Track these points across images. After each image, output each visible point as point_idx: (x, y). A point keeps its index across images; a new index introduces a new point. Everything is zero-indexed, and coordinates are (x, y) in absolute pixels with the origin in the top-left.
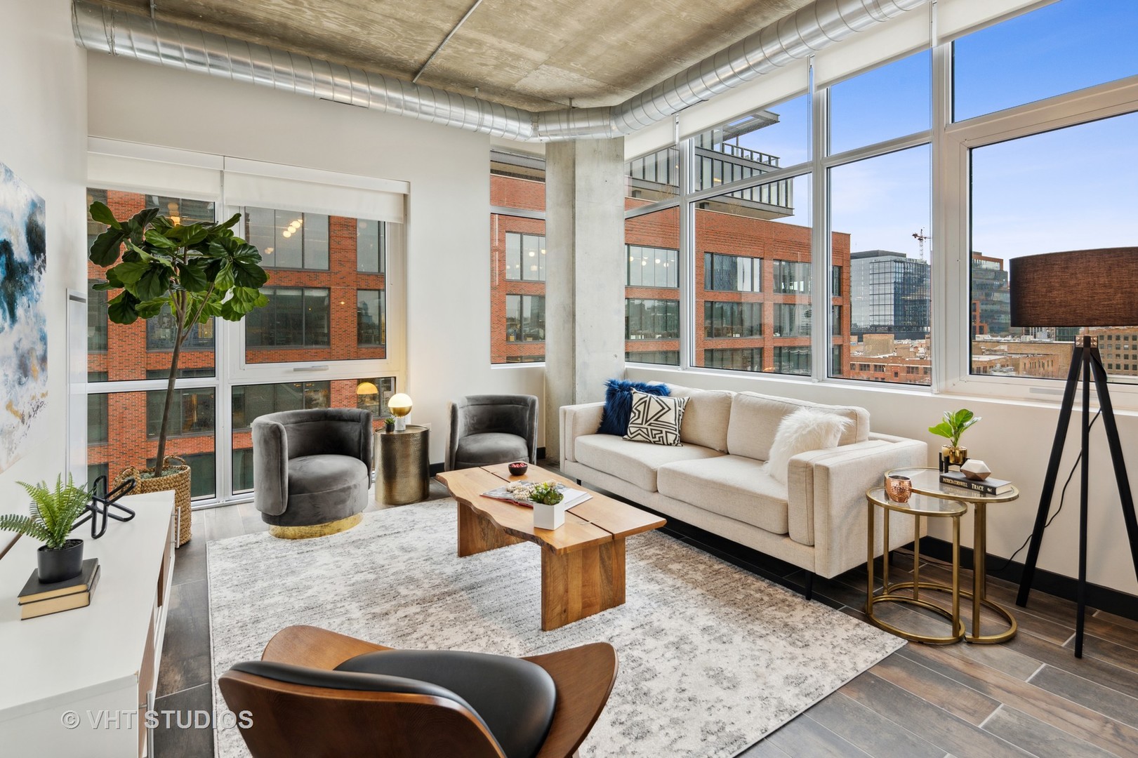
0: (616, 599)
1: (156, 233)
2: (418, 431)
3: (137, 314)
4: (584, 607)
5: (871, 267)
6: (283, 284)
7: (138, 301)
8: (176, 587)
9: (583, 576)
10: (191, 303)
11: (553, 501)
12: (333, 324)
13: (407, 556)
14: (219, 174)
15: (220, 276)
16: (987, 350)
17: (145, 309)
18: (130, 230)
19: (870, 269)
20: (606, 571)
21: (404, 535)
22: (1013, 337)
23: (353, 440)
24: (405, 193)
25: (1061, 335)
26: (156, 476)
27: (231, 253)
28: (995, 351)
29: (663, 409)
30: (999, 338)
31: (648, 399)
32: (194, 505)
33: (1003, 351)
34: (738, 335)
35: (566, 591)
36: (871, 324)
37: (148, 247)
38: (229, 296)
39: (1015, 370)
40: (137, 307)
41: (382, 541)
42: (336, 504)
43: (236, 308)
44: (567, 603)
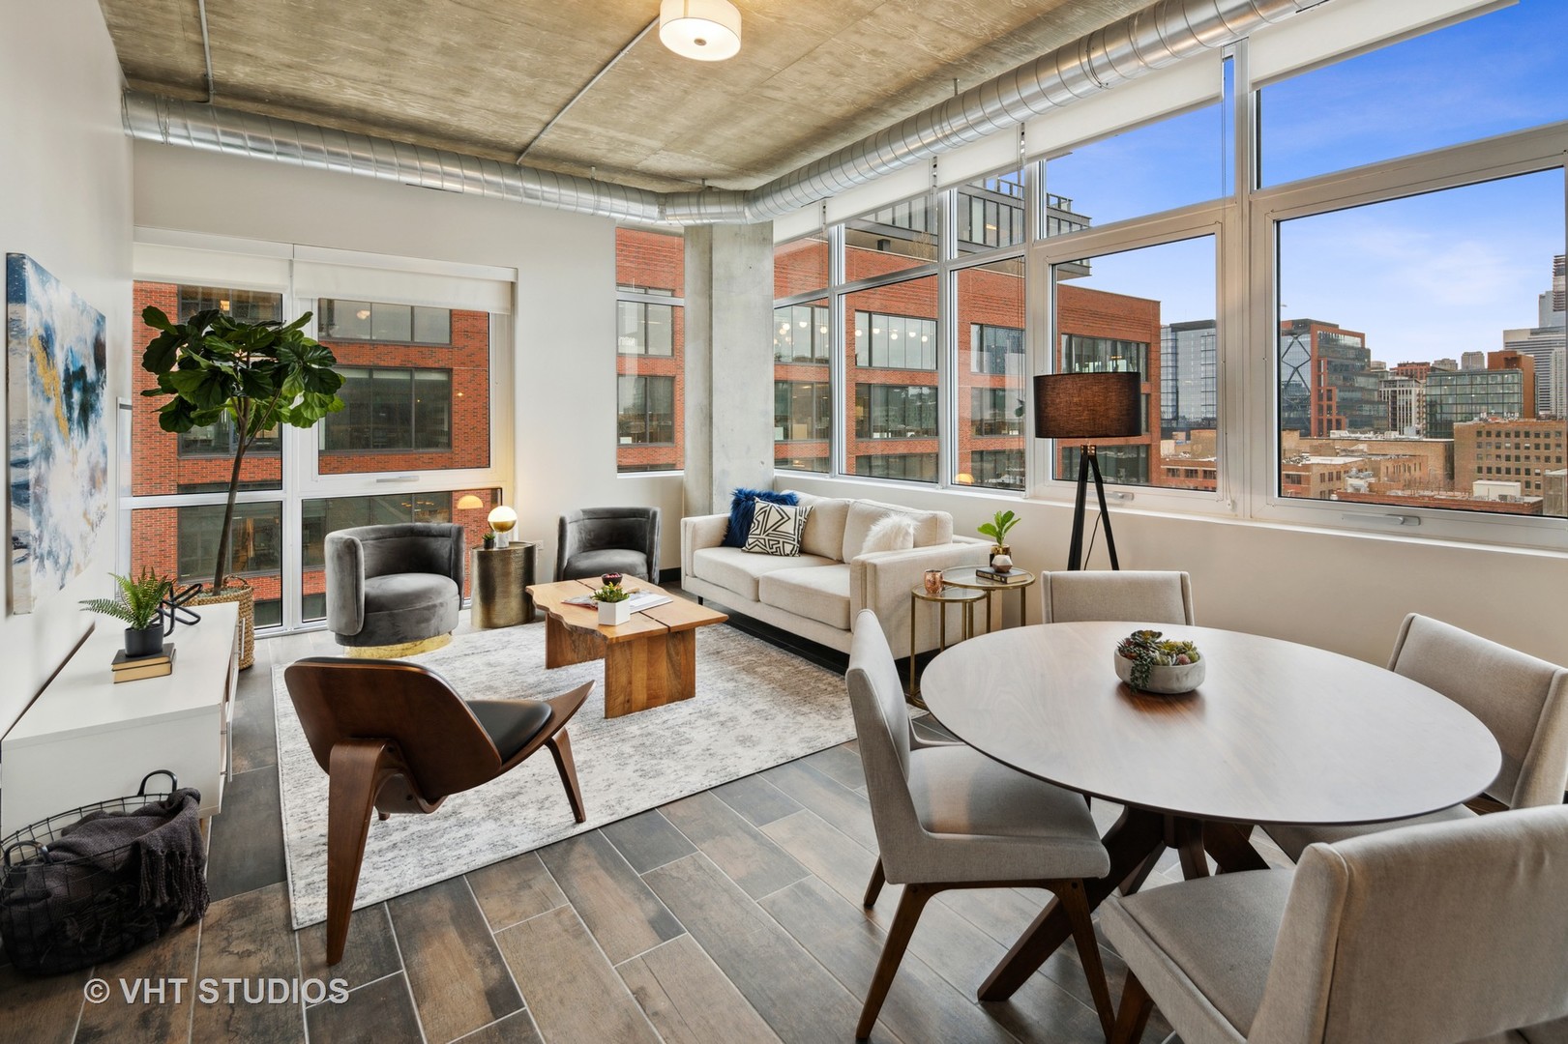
0: (686, 692)
1: (216, 339)
2: (521, 548)
3: (192, 422)
4: (649, 699)
5: (1203, 341)
6: (382, 363)
7: (194, 408)
8: (239, 702)
9: (648, 670)
10: (254, 408)
11: (615, 598)
12: (456, 419)
13: (491, 670)
14: (287, 264)
15: (288, 382)
16: (1344, 450)
17: (201, 417)
18: (188, 335)
19: (1201, 345)
20: (673, 666)
21: (493, 653)
22: (1375, 433)
23: (443, 557)
24: (513, 280)
25: (1433, 430)
26: (214, 595)
27: (300, 356)
28: (1353, 451)
29: (783, 518)
30: (1358, 435)
31: (768, 508)
32: (257, 633)
33: (1362, 451)
34: (1016, 433)
35: (630, 683)
36: (1203, 416)
37: (208, 354)
38: (299, 400)
39: (1374, 476)
40: (193, 415)
41: (468, 659)
42: (419, 622)
43: (307, 414)
44: (631, 694)
